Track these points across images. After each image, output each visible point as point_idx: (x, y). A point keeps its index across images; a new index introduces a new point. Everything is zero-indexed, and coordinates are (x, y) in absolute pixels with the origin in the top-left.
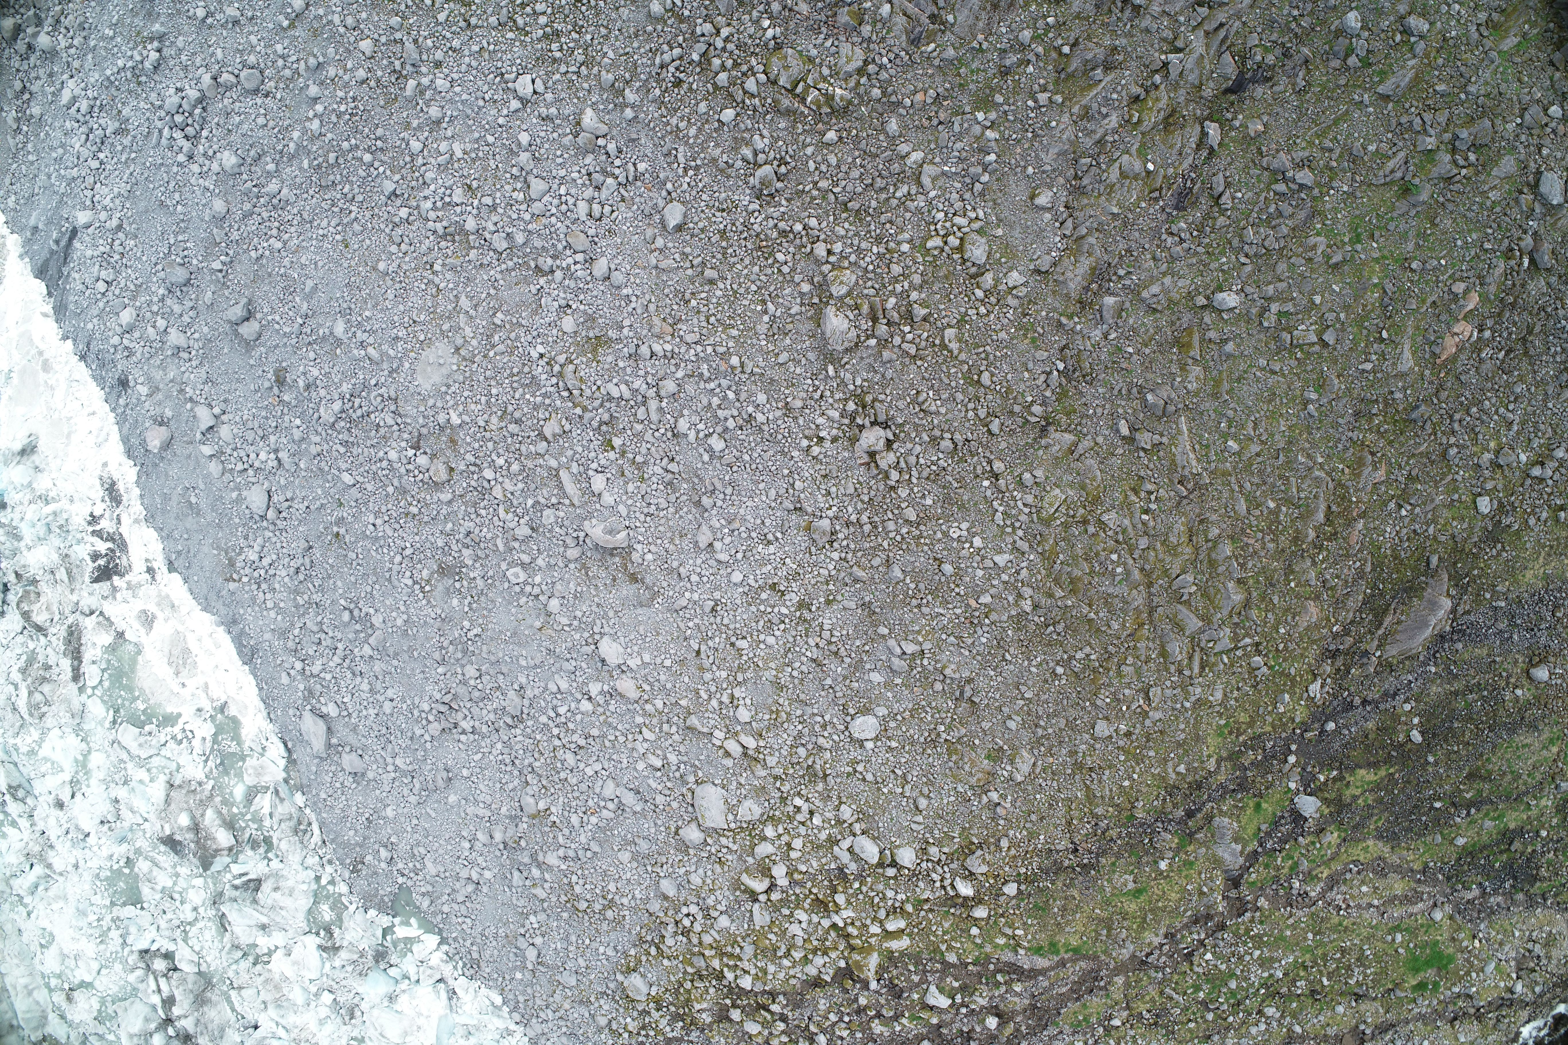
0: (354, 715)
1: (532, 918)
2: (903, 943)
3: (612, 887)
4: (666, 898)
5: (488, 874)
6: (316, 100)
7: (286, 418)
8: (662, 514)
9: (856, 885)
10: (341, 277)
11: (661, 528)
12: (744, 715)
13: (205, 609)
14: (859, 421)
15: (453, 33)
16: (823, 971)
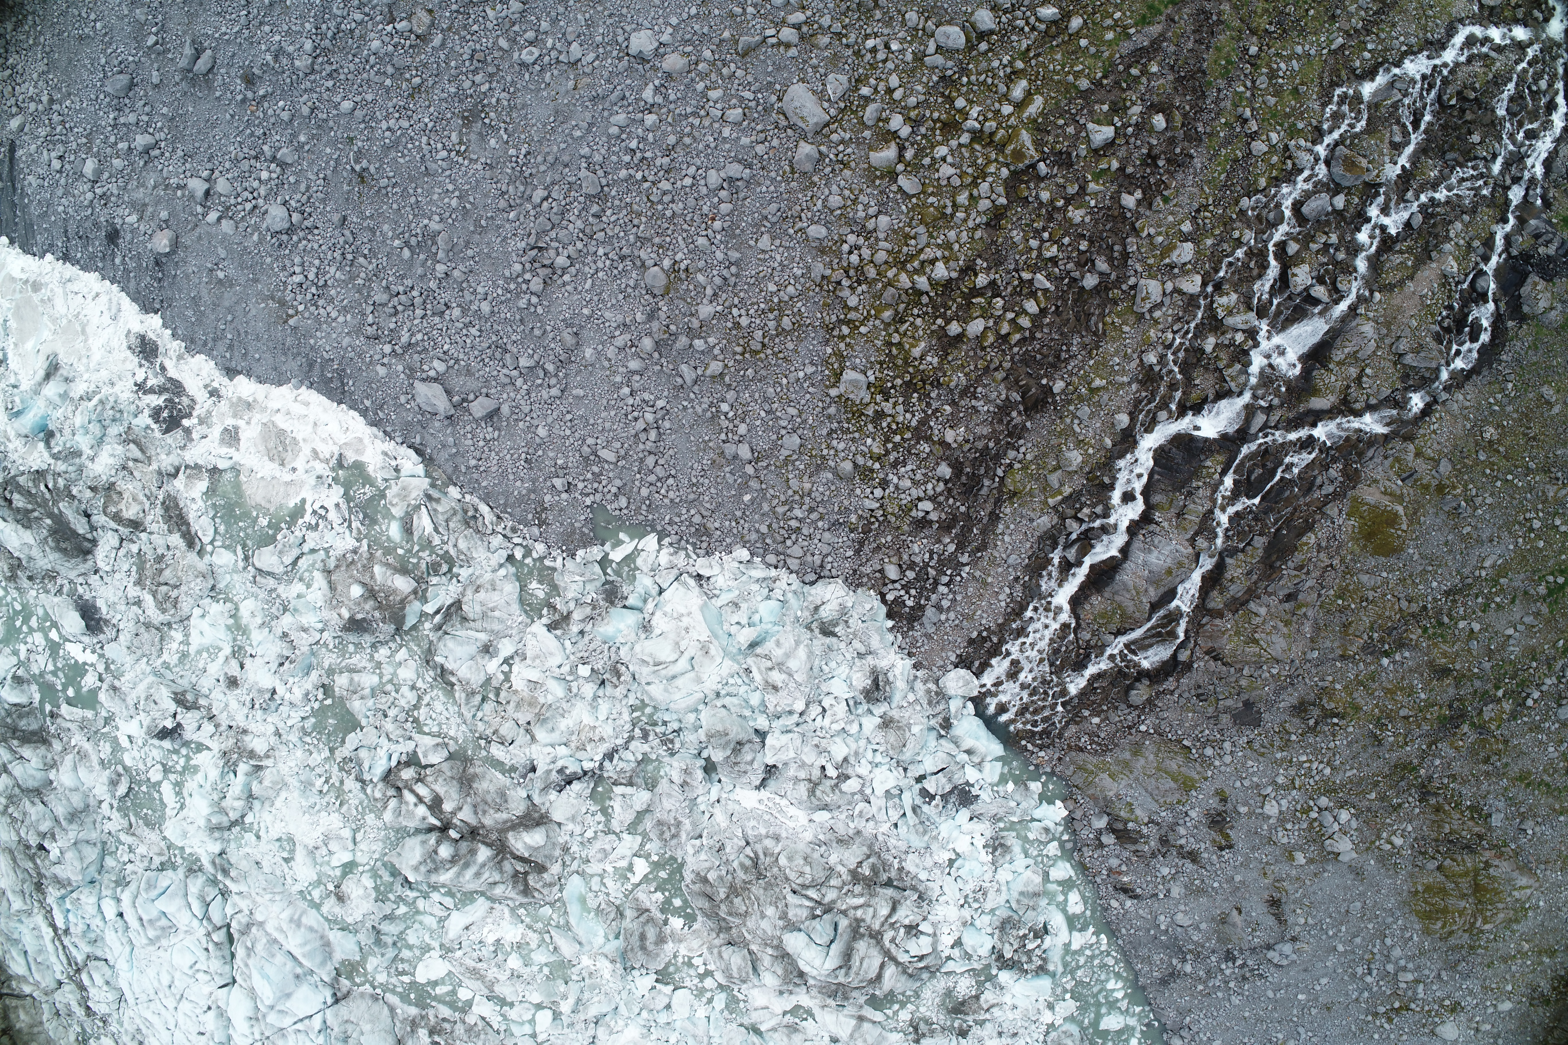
0: (461, 356)
1: (725, 407)
2: (1037, 104)
3: (772, 288)
4: (821, 250)
7: (271, 113)
9: (965, 79)
13: (279, 383)
16: (994, 196)
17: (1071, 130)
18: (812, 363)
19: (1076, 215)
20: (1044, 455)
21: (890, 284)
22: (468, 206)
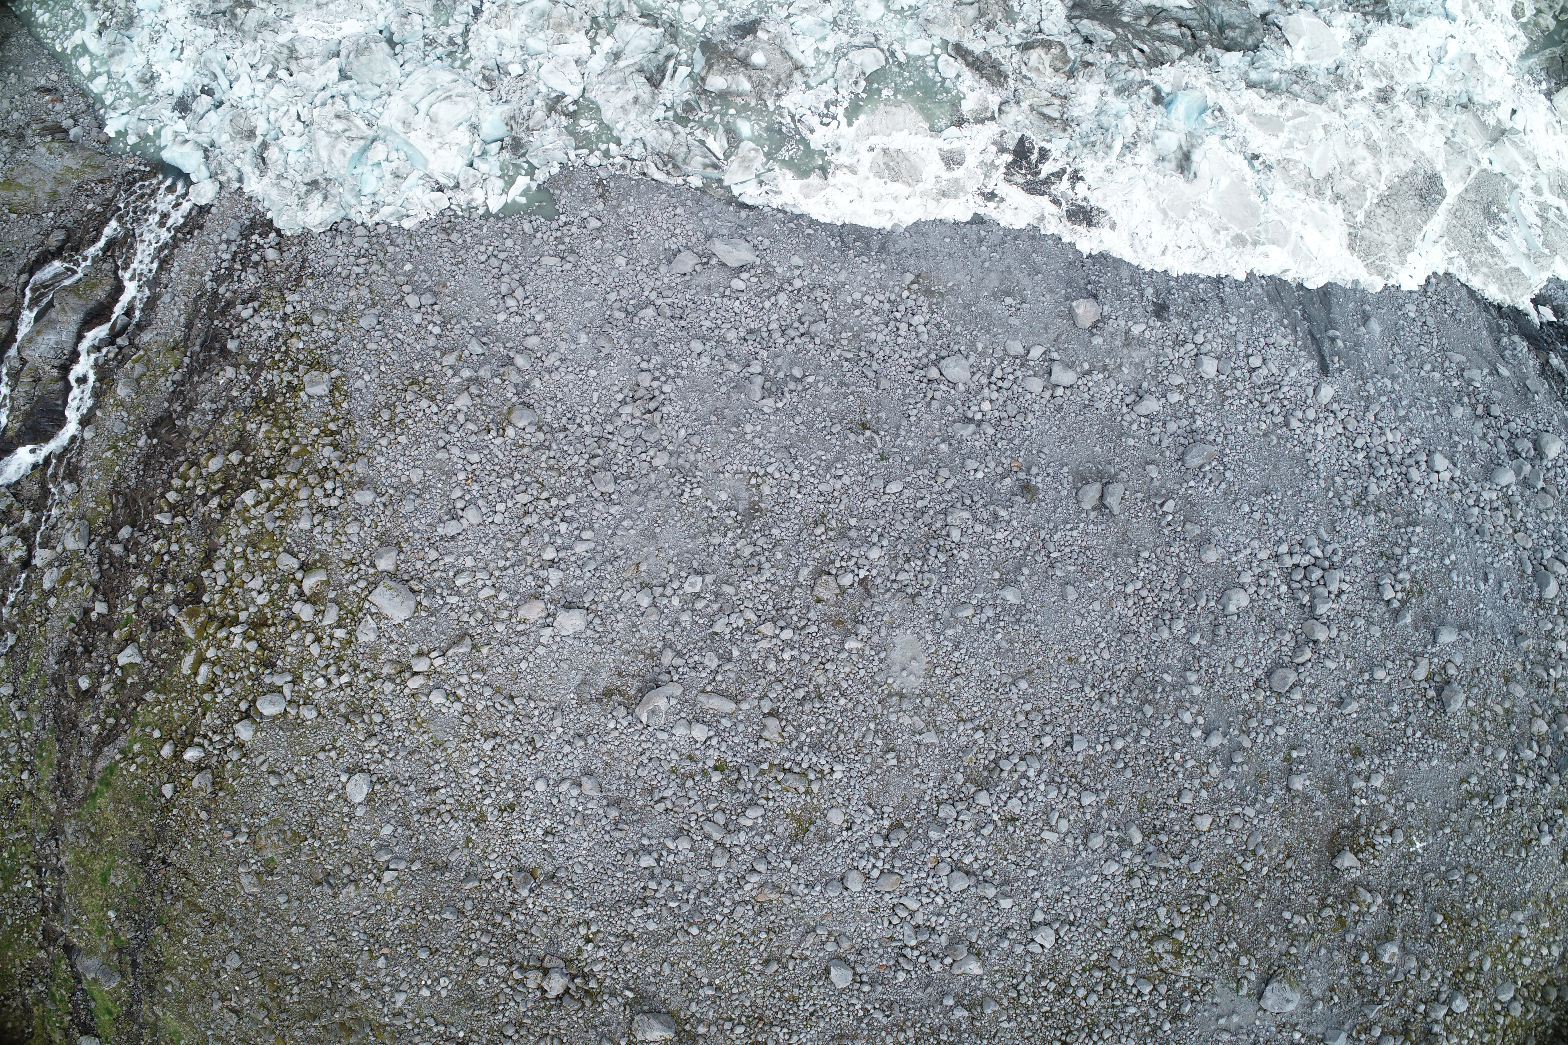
0: (719, 300)
1: (437, 330)
2: (186, 667)
3: (403, 439)
4: (361, 484)
5: (501, 317)
6: (1207, 733)
7: (992, 465)
8: (636, 763)
9: (253, 669)
10: (1051, 633)
11: (625, 753)
12: (437, 698)
13: (916, 224)
14: (578, 981)
15: (1141, 910)
16: (213, 575)
17: (155, 652)
18: (359, 390)
19: (141, 581)
20: (151, 386)
21: (296, 475)
22: (734, 429)
